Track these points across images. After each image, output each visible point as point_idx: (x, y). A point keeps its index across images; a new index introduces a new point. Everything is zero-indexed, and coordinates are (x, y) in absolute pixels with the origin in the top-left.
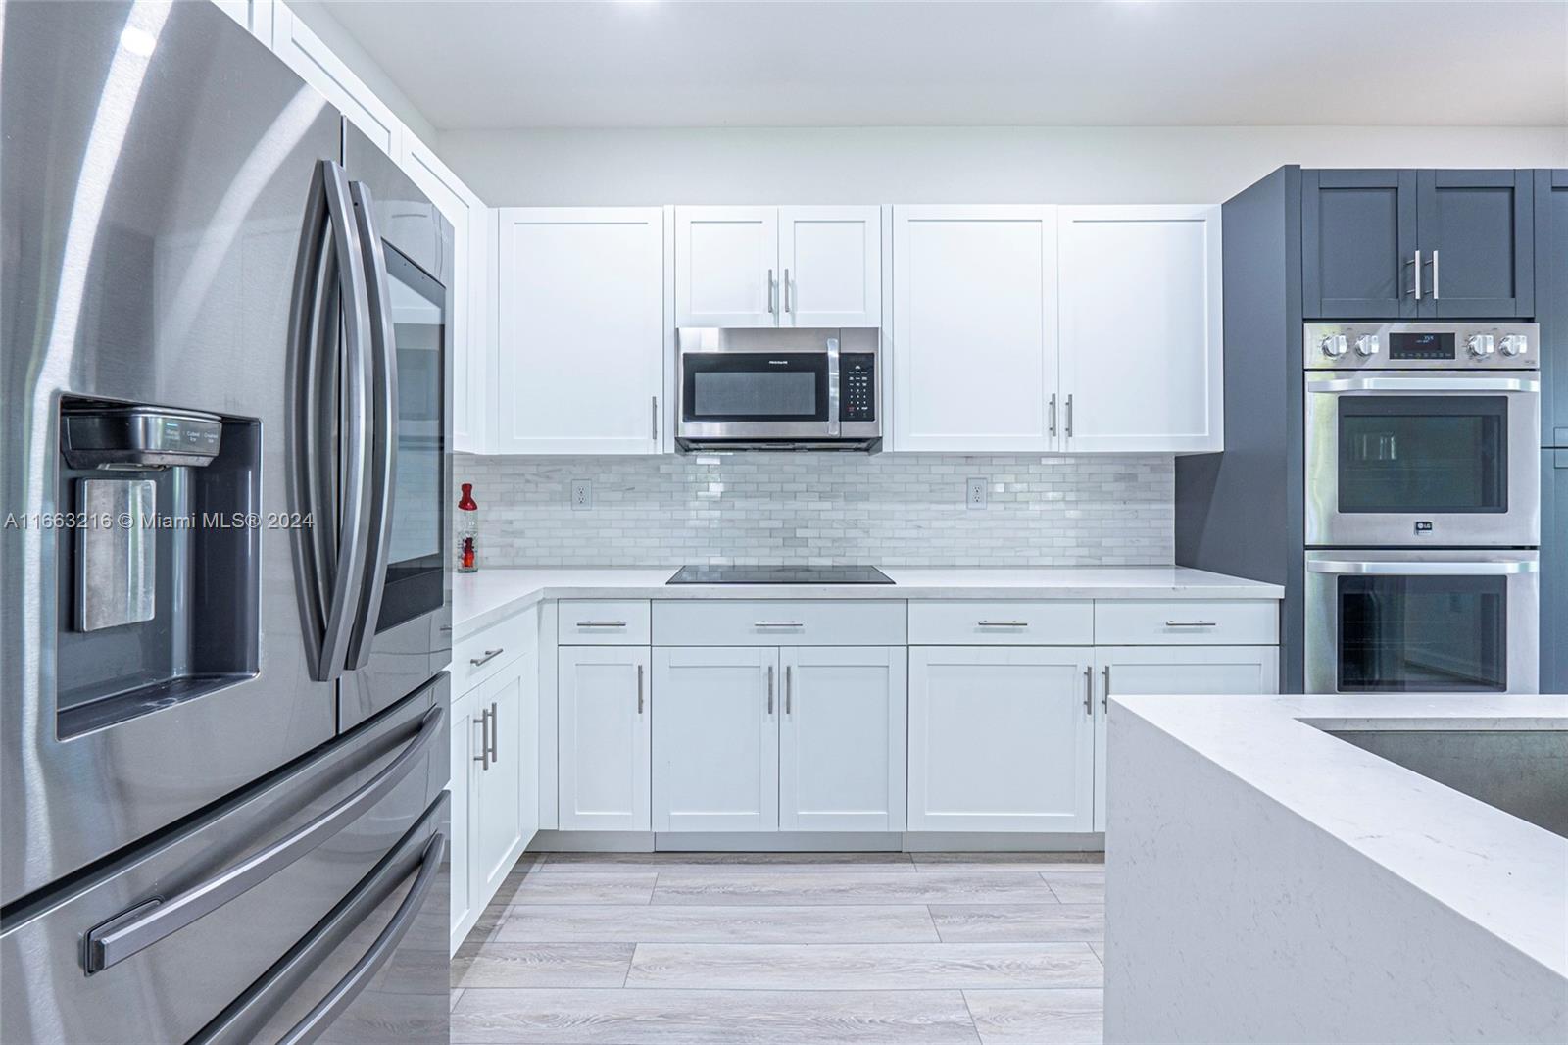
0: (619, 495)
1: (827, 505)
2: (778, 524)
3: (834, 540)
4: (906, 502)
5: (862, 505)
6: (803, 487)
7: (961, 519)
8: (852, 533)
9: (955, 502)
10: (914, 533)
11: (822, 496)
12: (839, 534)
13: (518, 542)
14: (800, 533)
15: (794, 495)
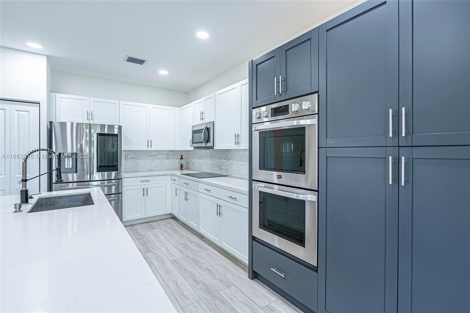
0: (202, 157)
1: (225, 161)
2: (219, 165)
3: (226, 169)
4: (236, 161)
5: (230, 161)
6: (222, 157)
7: (245, 166)
8: (229, 168)
9: (243, 161)
10: (237, 169)
11: (225, 159)
12: (226, 168)
13: (194, 165)
14: (222, 167)
15: (221, 158)
